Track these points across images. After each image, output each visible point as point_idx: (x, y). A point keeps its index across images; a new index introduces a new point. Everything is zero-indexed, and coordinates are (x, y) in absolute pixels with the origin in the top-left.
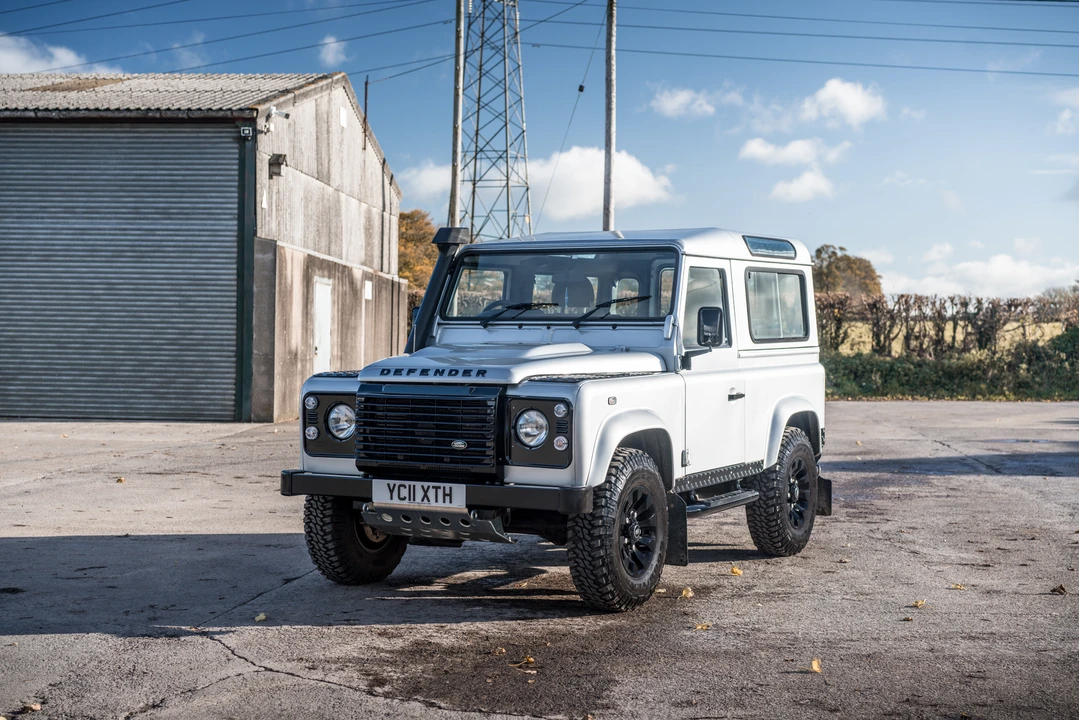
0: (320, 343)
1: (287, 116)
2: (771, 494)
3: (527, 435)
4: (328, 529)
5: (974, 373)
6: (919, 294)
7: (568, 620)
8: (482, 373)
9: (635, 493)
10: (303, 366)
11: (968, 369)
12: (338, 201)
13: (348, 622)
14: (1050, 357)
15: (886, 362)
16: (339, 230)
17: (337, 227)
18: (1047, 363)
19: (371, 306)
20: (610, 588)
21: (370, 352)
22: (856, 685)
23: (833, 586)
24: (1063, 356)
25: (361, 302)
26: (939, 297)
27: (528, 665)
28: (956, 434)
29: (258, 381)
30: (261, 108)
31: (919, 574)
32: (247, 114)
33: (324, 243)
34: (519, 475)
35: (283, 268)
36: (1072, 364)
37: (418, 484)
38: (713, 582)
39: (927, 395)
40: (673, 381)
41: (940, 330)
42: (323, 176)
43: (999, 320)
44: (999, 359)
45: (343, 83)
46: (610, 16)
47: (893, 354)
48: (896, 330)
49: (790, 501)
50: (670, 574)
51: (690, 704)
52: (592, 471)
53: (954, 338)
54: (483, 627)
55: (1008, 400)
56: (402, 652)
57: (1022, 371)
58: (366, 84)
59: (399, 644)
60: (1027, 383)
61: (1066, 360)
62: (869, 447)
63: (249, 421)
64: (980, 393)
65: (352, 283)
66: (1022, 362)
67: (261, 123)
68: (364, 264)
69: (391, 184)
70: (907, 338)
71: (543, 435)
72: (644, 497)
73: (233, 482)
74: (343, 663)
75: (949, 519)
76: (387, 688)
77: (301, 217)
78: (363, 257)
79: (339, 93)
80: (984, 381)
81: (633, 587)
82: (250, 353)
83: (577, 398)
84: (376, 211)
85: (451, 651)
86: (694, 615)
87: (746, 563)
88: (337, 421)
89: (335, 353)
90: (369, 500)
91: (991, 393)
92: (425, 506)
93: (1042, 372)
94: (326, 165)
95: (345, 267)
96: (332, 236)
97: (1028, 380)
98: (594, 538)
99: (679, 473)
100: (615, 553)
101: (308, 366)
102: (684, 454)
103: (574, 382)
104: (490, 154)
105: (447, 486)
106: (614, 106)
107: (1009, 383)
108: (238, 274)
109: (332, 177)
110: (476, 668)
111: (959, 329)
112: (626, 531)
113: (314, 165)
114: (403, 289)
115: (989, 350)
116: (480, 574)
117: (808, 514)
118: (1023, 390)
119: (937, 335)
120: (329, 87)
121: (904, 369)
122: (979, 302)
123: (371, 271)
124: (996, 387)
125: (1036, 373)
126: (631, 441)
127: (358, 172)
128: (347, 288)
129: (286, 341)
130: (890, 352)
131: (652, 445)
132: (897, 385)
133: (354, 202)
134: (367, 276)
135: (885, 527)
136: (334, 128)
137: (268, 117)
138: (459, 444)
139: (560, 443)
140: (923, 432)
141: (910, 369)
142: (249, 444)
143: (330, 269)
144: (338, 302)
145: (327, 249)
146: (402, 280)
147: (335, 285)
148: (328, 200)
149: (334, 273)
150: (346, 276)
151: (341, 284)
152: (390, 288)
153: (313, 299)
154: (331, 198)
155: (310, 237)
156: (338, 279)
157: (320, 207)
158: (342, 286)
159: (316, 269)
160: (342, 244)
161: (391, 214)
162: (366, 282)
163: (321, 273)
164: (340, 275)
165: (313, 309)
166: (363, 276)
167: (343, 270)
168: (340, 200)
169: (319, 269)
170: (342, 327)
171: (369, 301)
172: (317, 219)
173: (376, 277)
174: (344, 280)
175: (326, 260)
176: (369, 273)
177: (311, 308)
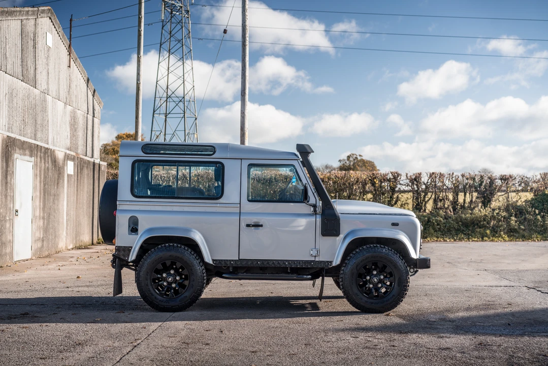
0: (21, 207)
5: (482, 223)
6: (442, 173)
11: (478, 221)
12: (45, 101)
14: (529, 213)
15: (425, 217)
16: (45, 123)
17: (43, 120)
18: (527, 216)
19: (73, 179)
21: (72, 213)
24: (537, 211)
25: (63, 177)
26: (455, 174)
33: (29, 130)
36: (543, 217)
39: (453, 238)
41: (456, 196)
42: (28, 80)
43: (495, 188)
44: (498, 213)
45: (49, 15)
47: (427, 211)
48: (428, 196)
53: (464, 200)
55: (505, 241)
57: (512, 222)
58: (71, 20)
60: (516, 229)
61: (539, 214)
64: (486, 236)
65: (55, 161)
66: (511, 216)
68: (68, 149)
69: (93, 96)
70: (435, 201)
78: (68, 145)
79: (45, 21)
80: (488, 228)
84: (80, 114)
89: (37, 214)
91: (494, 236)
93: (524, 222)
94: (32, 72)
95: (47, 149)
96: (38, 126)
97: (516, 227)
101: (8, 225)
107: (504, 229)
109: (39, 82)
111: (468, 195)
114: (103, 168)
115: (490, 207)
118: (513, 234)
119: (454, 198)
120: (36, 14)
121: (437, 221)
122: (482, 177)
123: (73, 153)
124: (496, 232)
125: (520, 222)
127: (64, 83)
128: (50, 165)
130: (425, 210)
132: (432, 231)
133: (60, 105)
134: (67, 157)
136: (40, 45)
141: (440, 221)
143: (32, 150)
144: (40, 175)
145: (33, 135)
146: (102, 163)
147: (37, 162)
148: (33, 99)
149: (36, 153)
150: (48, 156)
151: (43, 161)
152: (92, 167)
153: (13, 172)
154: (37, 97)
155: (15, 124)
156: (41, 158)
157: (26, 103)
158: (45, 163)
159: (17, 149)
160: (48, 133)
161: (94, 116)
162: (68, 161)
163: (21, 152)
164: (42, 155)
165: (12, 180)
166: (65, 157)
167: (45, 151)
168: (46, 101)
169: (20, 149)
170: (44, 195)
171: (71, 175)
172: (22, 111)
173: (79, 159)
174: (47, 159)
175: (27, 142)
176: (72, 155)
177: (11, 179)
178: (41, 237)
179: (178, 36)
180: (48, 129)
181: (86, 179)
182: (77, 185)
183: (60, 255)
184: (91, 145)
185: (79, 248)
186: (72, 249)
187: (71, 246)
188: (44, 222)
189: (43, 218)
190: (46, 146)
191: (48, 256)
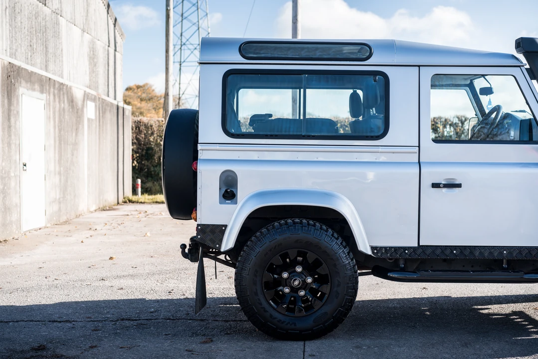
0: (30, 159)
12: (57, 23)
16: (59, 52)
17: (56, 48)
19: (95, 125)
21: (95, 166)
25: (83, 122)
33: (38, 59)
65: (72, 101)
68: (89, 87)
69: (115, 25)
78: (87, 82)
84: (101, 45)
89: (52, 168)
95: (62, 84)
96: (50, 56)
101: (13, 184)
114: (127, 113)
123: (93, 92)
128: (66, 105)
134: (87, 96)
143: (43, 84)
144: (54, 119)
145: (44, 67)
146: (126, 106)
147: (49, 101)
148: (43, 19)
149: (48, 88)
150: (63, 94)
151: (57, 100)
152: (116, 111)
153: (18, 112)
154: (47, 18)
155: (19, 50)
156: (54, 95)
157: (34, 23)
158: (59, 102)
159: (22, 81)
160: (62, 65)
161: (115, 50)
162: (88, 102)
163: (29, 85)
164: (56, 92)
165: (18, 123)
166: (84, 96)
167: (59, 86)
168: (59, 23)
169: (27, 82)
170: (60, 143)
171: (92, 120)
172: (29, 34)
173: (101, 100)
174: (62, 97)
175: (35, 73)
176: (92, 95)
177: (15, 122)
178: (58, 198)
180: (62, 62)
181: (109, 126)
182: (99, 131)
183: (81, 220)
184: (113, 85)
185: (103, 209)
186: (95, 211)
187: (93, 208)
188: (60, 179)
189: (60, 173)
190: (61, 80)
191: (66, 222)
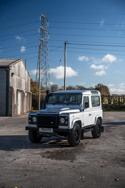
0: (19, 103)
1: (14, 67)
2: (95, 129)
3: (62, 121)
4: (32, 135)
7: (68, 148)
8: (55, 112)
9: (77, 130)
10: (16, 107)
11: (124, 106)
12: (21, 80)
13: (37, 148)
16: (21, 84)
19: (26, 97)
20: (73, 143)
21: (26, 104)
22: (108, 156)
23: (104, 143)
27: (63, 154)
28: (122, 118)
29: (10, 110)
30: (10, 65)
31: (117, 141)
32: (8, 66)
33: (19, 87)
34: (60, 127)
35: (14, 91)
37: (46, 128)
38: (87, 142)
40: (81, 113)
41: (119, 100)
42: (19, 76)
45: (22, 60)
46: (65, 49)
48: (112, 100)
49: (98, 130)
50: (81, 141)
51: (87, 159)
52: (71, 126)
53: (121, 101)
54: (56, 149)
56: (46, 152)
58: (26, 60)
59: (45, 151)
62: (108, 120)
63: (8, 116)
67: (10, 68)
68: (25, 90)
69: (29, 76)
70: (114, 101)
71: (64, 121)
72: (78, 130)
73: (10, 127)
74: (38, 154)
75: (121, 132)
76: (45, 157)
77: (16, 83)
79: (21, 62)
81: (76, 143)
82: (8, 105)
83: (69, 116)
84: (27, 81)
85: (52, 152)
86: (85, 147)
87: (92, 139)
88: (34, 119)
89: (21, 105)
90: (39, 131)
92: (47, 132)
94: (20, 74)
95: (22, 90)
98: (71, 136)
99: (82, 126)
100: (74, 138)
102: (83, 124)
103: (68, 114)
104: (43, 69)
105: (50, 129)
106: (66, 63)
108: (6, 92)
110: (56, 154)
111: (122, 100)
112: (75, 135)
113: (18, 74)
114: (31, 93)
116: (53, 141)
117: (100, 132)
120: (20, 61)
126: (76, 122)
127: (24, 75)
128: (23, 94)
129: (14, 103)
130: (111, 104)
131: (79, 122)
132: (112, 109)
133: (24, 80)
134: (26, 92)
135: (111, 134)
136: (21, 68)
137: (11, 67)
138: (52, 123)
139: (66, 123)
140: (117, 117)
141: (114, 106)
142: (9, 120)
152: (29, 94)
153: (18, 96)
155: (17, 86)
160: (22, 87)
161: (29, 81)
163: (19, 92)
165: (18, 98)
170: (22, 101)
172: (18, 83)
178: (22, 110)
179: (44, 50)
185: (27, 112)
188: (22, 107)
191: (23, 114)
